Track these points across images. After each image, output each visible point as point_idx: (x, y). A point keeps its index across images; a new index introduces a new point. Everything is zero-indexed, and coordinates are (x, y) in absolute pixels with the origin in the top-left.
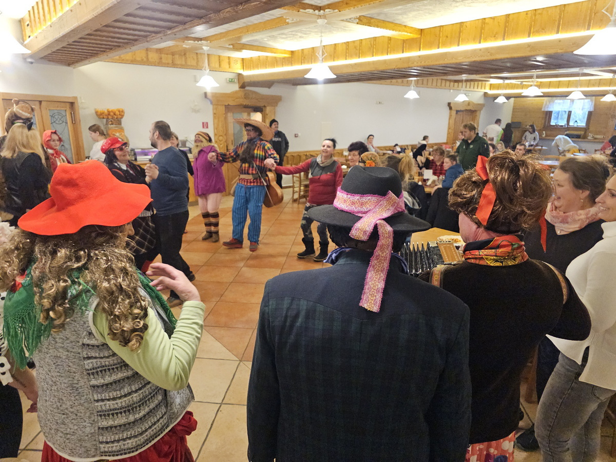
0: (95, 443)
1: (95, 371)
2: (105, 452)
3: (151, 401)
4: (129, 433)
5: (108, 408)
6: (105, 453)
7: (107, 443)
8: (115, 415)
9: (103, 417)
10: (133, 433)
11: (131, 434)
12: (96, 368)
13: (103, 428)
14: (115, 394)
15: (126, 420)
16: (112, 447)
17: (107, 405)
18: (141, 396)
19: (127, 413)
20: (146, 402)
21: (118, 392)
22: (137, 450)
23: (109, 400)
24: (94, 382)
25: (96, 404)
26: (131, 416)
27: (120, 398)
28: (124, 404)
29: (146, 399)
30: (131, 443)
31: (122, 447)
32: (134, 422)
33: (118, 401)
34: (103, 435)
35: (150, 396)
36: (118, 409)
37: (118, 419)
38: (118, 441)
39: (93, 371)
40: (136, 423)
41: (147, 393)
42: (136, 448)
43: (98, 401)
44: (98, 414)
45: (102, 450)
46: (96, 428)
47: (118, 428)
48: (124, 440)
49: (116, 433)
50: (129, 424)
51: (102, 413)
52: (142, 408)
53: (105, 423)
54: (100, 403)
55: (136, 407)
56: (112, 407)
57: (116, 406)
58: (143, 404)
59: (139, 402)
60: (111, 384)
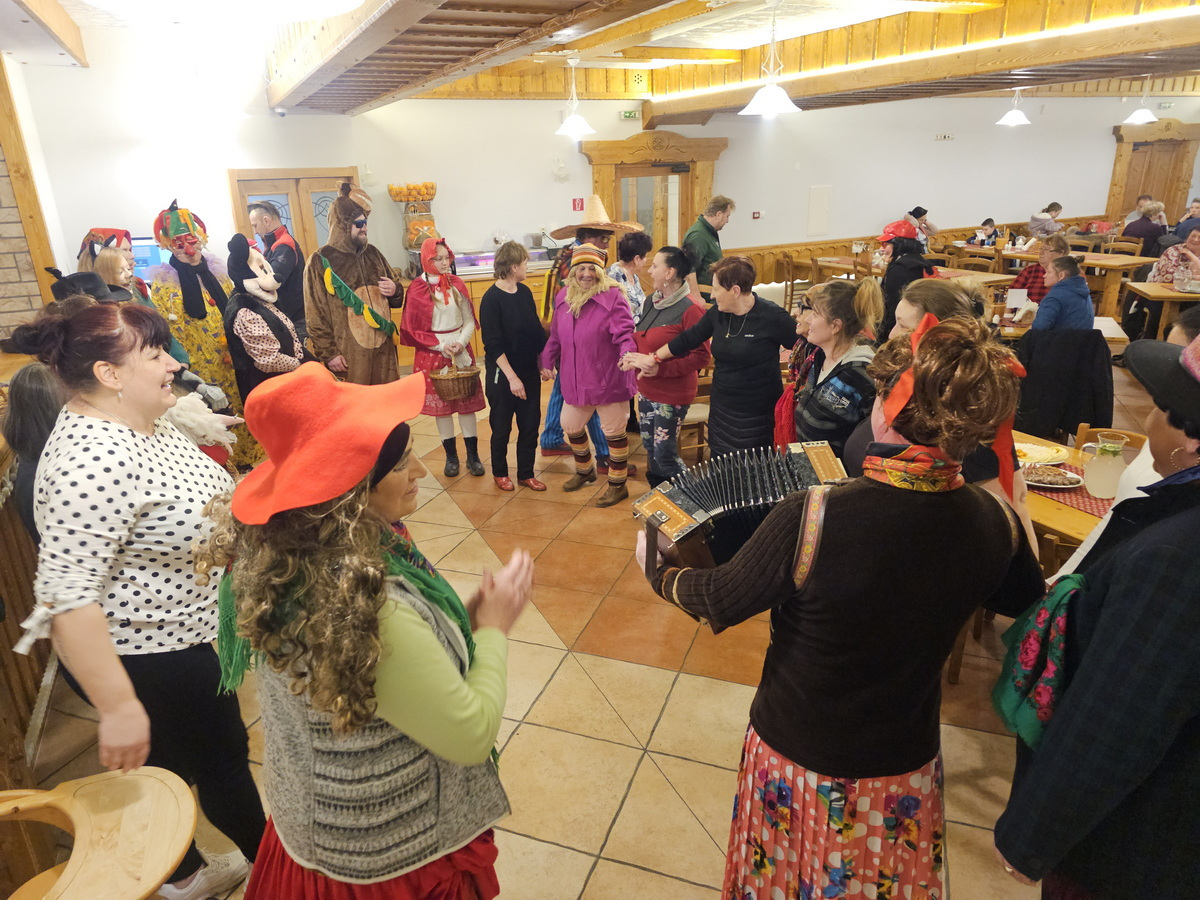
0: (308, 841)
1: (321, 728)
2: (322, 861)
3: (403, 798)
4: (358, 845)
5: (330, 793)
6: (320, 862)
7: (325, 849)
8: (339, 809)
9: (321, 806)
10: (364, 846)
11: (361, 848)
12: (324, 724)
13: (319, 824)
14: (344, 772)
15: (355, 822)
16: (332, 858)
17: (330, 789)
18: (387, 788)
19: (358, 811)
20: (393, 799)
21: (350, 772)
22: (369, 877)
23: (334, 780)
24: (317, 744)
25: (316, 781)
26: (363, 817)
27: (351, 782)
28: (354, 794)
29: (396, 794)
30: (359, 862)
31: (347, 864)
32: (367, 830)
33: (348, 787)
34: (318, 834)
35: (403, 791)
36: (345, 801)
37: (341, 817)
38: (341, 852)
39: (318, 727)
40: (371, 831)
41: (399, 783)
42: (369, 874)
43: (319, 776)
44: (317, 798)
45: (319, 856)
46: (311, 821)
47: (341, 831)
48: (351, 853)
49: (338, 839)
50: (359, 830)
51: (322, 800)
52: (384, 807)
53: (325, 817)
54: (320, 782)
55: (374, 805)
56: (336, 794)
57: (342, 794)
58: (387, 801)
59: (381, 797)
60: (342, 754)
